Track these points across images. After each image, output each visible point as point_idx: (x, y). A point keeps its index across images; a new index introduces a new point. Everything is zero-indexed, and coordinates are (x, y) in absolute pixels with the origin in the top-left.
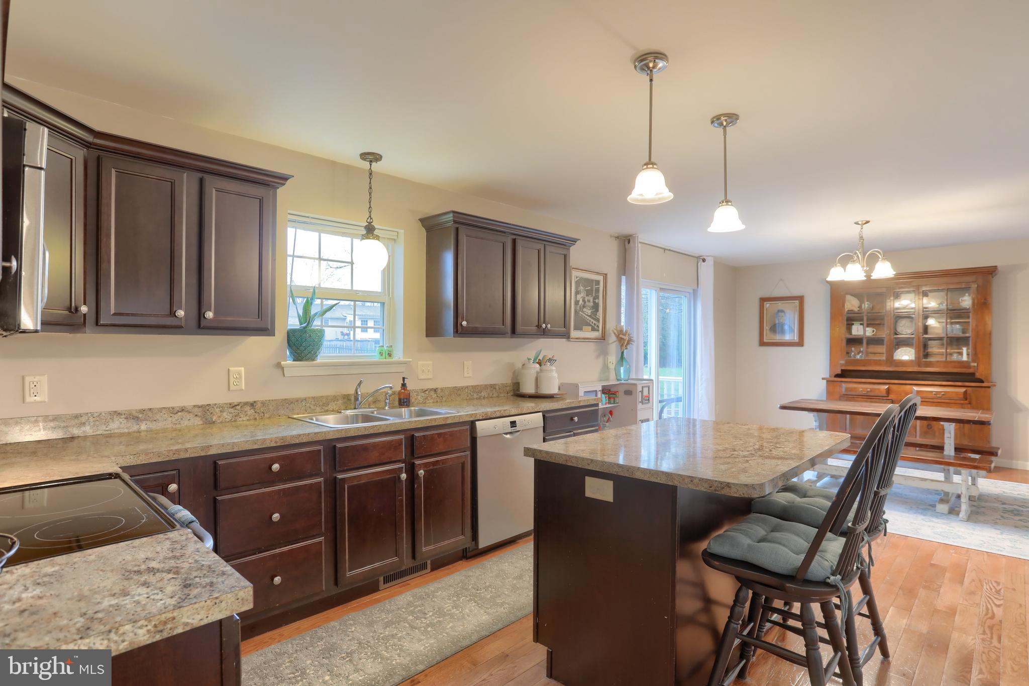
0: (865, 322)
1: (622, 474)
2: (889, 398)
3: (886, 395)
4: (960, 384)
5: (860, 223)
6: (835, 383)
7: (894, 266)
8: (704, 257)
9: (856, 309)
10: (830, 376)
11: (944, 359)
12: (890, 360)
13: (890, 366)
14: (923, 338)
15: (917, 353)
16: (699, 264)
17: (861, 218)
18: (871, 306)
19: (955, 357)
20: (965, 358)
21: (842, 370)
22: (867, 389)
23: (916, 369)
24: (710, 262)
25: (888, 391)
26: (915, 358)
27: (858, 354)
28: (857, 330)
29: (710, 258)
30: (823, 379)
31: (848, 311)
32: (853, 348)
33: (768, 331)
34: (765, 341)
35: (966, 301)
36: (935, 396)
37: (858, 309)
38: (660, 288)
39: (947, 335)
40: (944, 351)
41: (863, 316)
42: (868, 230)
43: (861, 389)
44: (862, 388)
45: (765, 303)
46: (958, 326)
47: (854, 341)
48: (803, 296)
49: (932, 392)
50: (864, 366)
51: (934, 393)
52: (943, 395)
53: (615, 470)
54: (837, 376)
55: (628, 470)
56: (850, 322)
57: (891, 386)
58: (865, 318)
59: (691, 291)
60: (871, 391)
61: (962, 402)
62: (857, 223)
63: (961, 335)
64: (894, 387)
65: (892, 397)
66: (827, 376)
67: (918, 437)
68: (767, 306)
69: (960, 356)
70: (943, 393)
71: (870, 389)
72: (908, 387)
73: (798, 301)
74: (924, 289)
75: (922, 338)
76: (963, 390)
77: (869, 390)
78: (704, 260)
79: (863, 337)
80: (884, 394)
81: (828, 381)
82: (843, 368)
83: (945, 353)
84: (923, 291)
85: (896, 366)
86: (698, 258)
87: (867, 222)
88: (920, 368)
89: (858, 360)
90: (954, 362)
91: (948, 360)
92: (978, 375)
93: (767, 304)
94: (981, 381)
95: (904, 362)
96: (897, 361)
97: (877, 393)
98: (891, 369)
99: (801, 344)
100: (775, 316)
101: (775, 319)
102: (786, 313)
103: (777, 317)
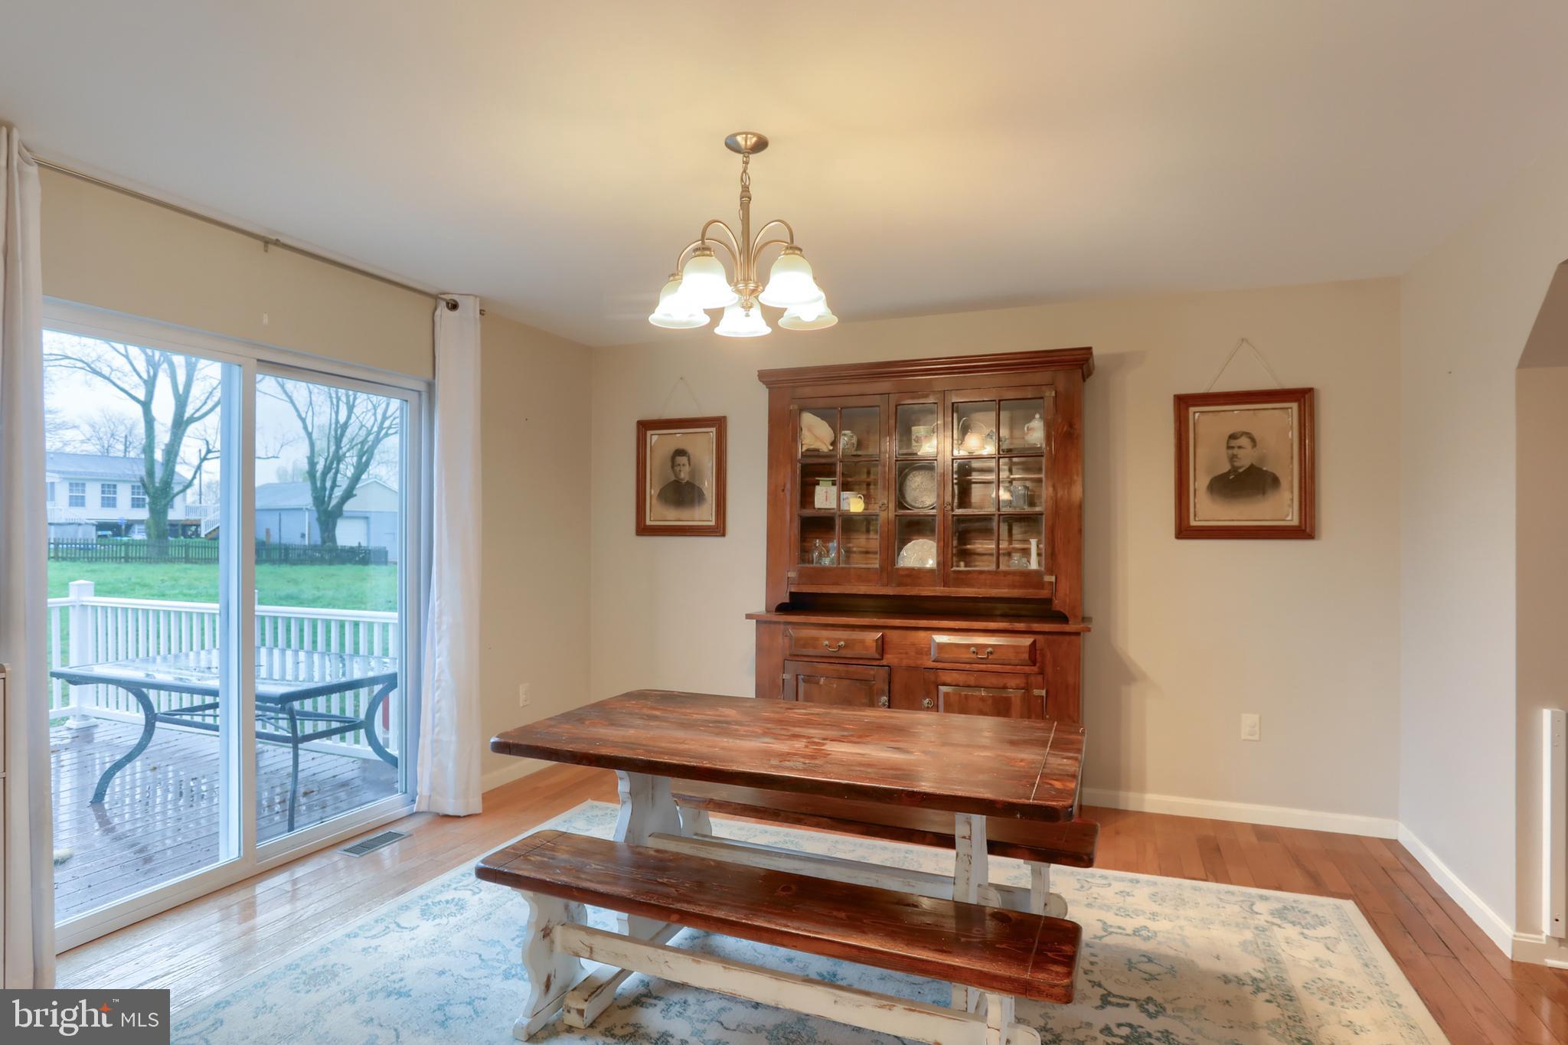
0: (838, 478)
2: (884, 662)
3: (877, 656)
4: (1021, 626)
6: (775, 626)
8: (455, 297)
9: (825, 448)
10: (768, 611)
11: (993, 567)
12: (889, 569)
13: (888, 585)
14: (953, 516)
15: (942, 552)
16: (438, 312)
18: (854, 440)
19: (1016, 562)
20: (1034, 565)
21: (791, 594)
22: (839, 640)
23: (939, 590)
24: (469, 308)
25: (882, 646)
26: (938, 564)
27: (828, 554)
28: (825, 496)
29: (471, 299)
30: (749, 616)
31: (808, 450)
32: (818, 541)
33: (654, 501)
34: (648, 523)
35: (1035, 433)
36: (974, 656)
37: (831, 448)
38: (258, 360)
39: (999, 509)
40: (994, 546)
41: (834, 465)
43: (827, 643)
44: (828, 639)
45: (649, 433)
47: (816, 525)
48: (725, 418)
49: (969, 646)
50: (837, 584)
51: (973, 649)
52: (991, 653)
54: (780, 608)
56: (810, 479)
57: (888, 632)
58: (839, 468)
59: (422, 387)
60: (846, 646)
61: (1027, 669)
63: (1027, 509)
64: (893, 635)
65: (890, 658)
66: (759, 606)
68: (653, 441)
69: (1024, 560)
70: (990, 649)
71: (845, 641)
72: (922, 634)
73: (714, 429)
74: (954, 400)
75: (950, 517)
76: (1027, 641)
77: (842, 643)
78: (454, 306)
79: (835, 513)
80: (872, 652)
81: (761, 622)
82: (793, 590)
83: (994, 552)
84: (953, 404)
85: (900, 585)
86: (436, 297)
87: (761, 145)
88: (946, 589)
89: (825, 570)
90: (1014, 573)
91: (1002, 567)
92: (1057, 604)
93: (653, 436)
94: (1063, 618)
95: (915, 575)
96: (901, 573)
97: (858, 651)
98: (889, 591)
99: (719, 529)
100: (670, 464)
101: (670, 471)
102: (691, 457)
103: (673, 467)
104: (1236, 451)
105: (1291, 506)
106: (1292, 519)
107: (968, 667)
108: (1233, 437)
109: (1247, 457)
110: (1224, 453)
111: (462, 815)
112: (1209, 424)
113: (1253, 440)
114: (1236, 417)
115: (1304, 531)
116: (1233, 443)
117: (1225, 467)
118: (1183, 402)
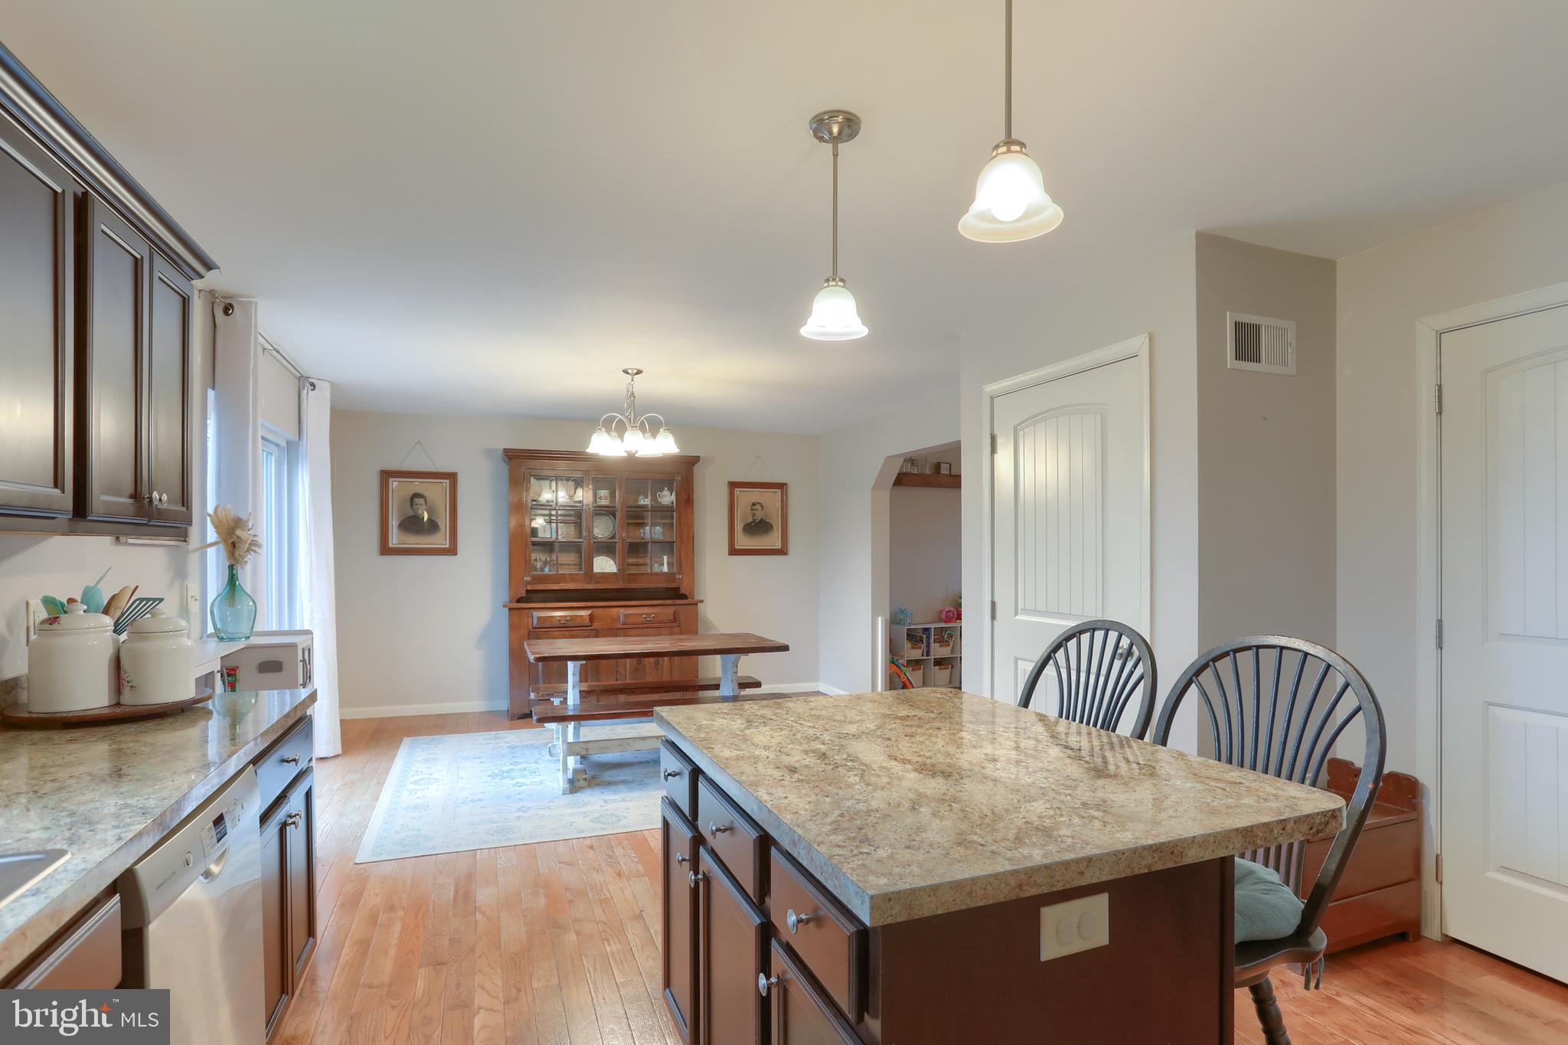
0: (556, 519)
1: (1159, 867)
2: (593, 627)
3: (590, 624)
4: (669, 602)
5: (630, 371)
6: (520, 611)
7: (679, 441)
10: (511, 601)
11: (649, 571)
12: (589, 574)
13: (589, 583)
14: (626, 543)
15: (618, 563)
17: (633, 366)
19: (656, 568)
20: (665, 569)
21: (527, 590)
22: (566, 616)
23: (620, 585)
24: (323, 391)
25: (591, 617)
26: (617, 570)
27: (548, 566)
29: (324, 384)
30: (503, 605)
33: (396, 529)
34: (390, 546)
36: (644, 620)
39: (651, 539)
40: (648, 560)
42: (641, 385)
43: (557, 618)
44: (559, 616)
45: (391, 480)
46: (658, 528)
48: (456, 473)
49: (642, 615)
50: (557, 583)
51: (644, 616)
53: (1144, 863)
54: (519, 601)
55: (1172, 853)
57: (595, 610)
60: (571, 620)
61: (672, 625)
62: (625, 372)
64: (598, 612)
65: (596, 625)
67: (628, 678)
68: (394, 486)
69: (661, 567)
70: (652, 616)
71: (570, 616)
72: (615, 610)
73: (448, 481)
76: (671, 610)
77: (568, 618)
79: (555, 541)
80: (587, 622)
81: (509, 609)
82: (527, 588)
83: (648, 563)
84: (626, 479)
85: (597, 583)
87: (639, 372)
88: (625, 584)
89: (548, 575)
90: (656, 574)
91: (653, 571)
92: (682, 591)
93: (394, 483)
94: (684, 597)
95: (604, 576)
96: (597, 575)
97: (579, 622)
98: (591, 587)
99: (452, 551)
100: (409, 503)
101: (409, 508)
102: (428, 499)
103: (412, 505)
104: (755, 512)
105: (778, 539)
106: (778, 546)
107: (641, 626)
108: (754, 504)
109: (759, 515)
110: (750, 514)
111: (330, 756)
112: (745, 497)
113: (762, 506)
114: (755, 495)
115: (782, 551)
116: (754, 507)
117: (750, 520)
118: (733, 485)
